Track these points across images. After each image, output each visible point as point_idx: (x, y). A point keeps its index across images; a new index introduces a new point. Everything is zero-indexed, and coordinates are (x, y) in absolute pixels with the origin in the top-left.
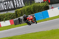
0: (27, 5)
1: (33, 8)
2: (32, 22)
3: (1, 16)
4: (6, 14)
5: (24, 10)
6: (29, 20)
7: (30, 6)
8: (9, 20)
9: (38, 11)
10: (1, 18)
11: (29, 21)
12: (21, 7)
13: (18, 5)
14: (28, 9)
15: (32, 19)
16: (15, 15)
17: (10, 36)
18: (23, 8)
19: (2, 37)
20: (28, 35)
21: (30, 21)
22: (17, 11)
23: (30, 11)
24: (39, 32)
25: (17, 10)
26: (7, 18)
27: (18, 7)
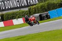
0: (41, 3)
1: (47, 6)
2: (34, 22)
3: (14, 13)
4: (18, 11)
5: (38, 7)
6: (31, 20)
7: (44, 3)
8: (22, 17)
9: (52, 8)
10: (14, 16)
11: (31, 22)
12: (35, 5)
13: (31, 2)
14: (42, 7)
15: (34, 20)
16: (28, 12)
17: (23, 35)
18: (37, 5)
19: (14, 36)
20: (42, 34)
21: (33, 21)
22: (30, 9)
23: (44, 8)
24: (53, 30)
25: (30, 7)
26: (20, 16)
27: (31, 4)
